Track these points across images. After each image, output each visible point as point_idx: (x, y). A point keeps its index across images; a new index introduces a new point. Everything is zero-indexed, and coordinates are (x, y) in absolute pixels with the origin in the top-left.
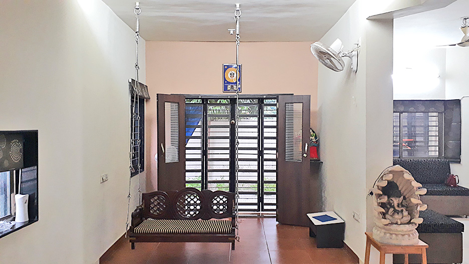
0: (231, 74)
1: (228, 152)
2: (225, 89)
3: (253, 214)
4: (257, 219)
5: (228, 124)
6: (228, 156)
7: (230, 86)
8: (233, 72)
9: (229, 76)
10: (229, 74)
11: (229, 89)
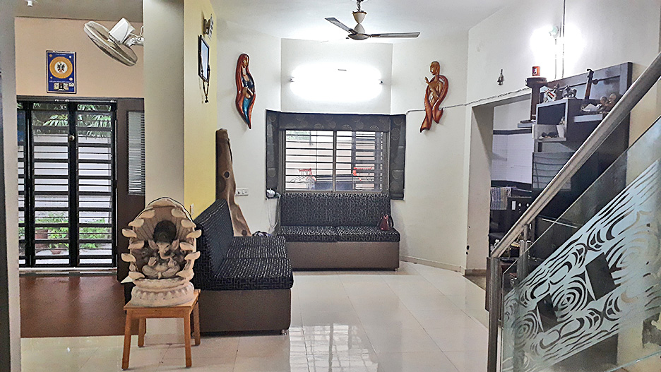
0: (59, 66)
1: (66, 181)
2: (51, 87)
3: (103, 270)
4: (111, 278)
5: (65, 140)
6: (66, 189)
7: (58, 84)
8: (63, 63)
9: (56, 69)
10: (56, 66)
11: (56, 88)
